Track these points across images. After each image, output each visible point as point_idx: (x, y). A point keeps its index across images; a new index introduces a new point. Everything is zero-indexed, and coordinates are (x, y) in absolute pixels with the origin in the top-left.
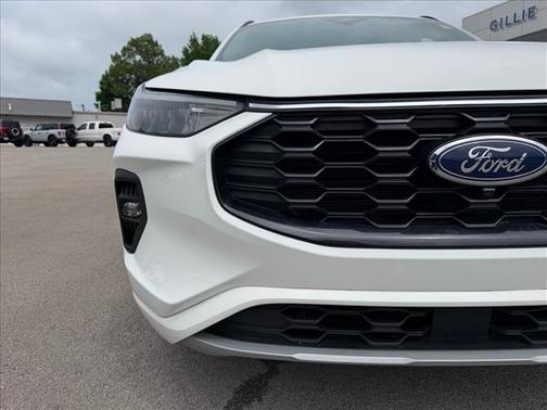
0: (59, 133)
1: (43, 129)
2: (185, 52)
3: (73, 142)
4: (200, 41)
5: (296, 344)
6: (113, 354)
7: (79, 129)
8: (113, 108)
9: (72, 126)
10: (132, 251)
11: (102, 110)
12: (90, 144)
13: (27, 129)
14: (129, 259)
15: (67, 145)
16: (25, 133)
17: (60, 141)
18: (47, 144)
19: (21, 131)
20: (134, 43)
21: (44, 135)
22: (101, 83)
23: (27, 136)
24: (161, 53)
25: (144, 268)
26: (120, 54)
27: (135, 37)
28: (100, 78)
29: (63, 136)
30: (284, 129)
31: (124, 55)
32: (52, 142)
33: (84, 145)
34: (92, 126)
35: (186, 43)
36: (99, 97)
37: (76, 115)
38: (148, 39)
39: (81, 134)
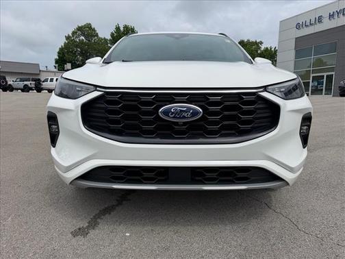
0: (30, 84)
1: (20, 81)
2: (112, 35)
3: (39, 89)
4: (122, 29)
5: (115, 182)
6: (47, 197)
7: (43, 82)
8: (66, 69)
9: (39, 79)
10: (54, 147)
11: (59, 70)
12: (50, 91)
13: (10, 81)
14: (53, 151)
15: (35, 91)
16: (9, 83)
17: (31, 89)
18: (23, 90)
19: (7, 82)
20: (80, 29)
21: (21, 84)
22: (59, 53)
23: (10, 85)
24: (97, 35)
25: (58, 153)
26: (71, 35)
27: (80, 25)
28: (58, 50)
29: (33, 86)
30: (108, 99)
31: (73, 36)
32: (26, 89)
33: (47, 91)
34: (52, 80)
35: (113, 29)
36: (57, 62)
37: (42, 73)
38: (89, 26)
39: (45, 85)
